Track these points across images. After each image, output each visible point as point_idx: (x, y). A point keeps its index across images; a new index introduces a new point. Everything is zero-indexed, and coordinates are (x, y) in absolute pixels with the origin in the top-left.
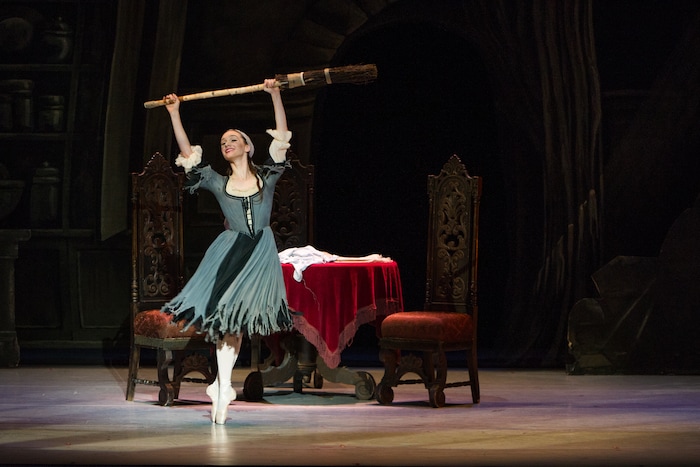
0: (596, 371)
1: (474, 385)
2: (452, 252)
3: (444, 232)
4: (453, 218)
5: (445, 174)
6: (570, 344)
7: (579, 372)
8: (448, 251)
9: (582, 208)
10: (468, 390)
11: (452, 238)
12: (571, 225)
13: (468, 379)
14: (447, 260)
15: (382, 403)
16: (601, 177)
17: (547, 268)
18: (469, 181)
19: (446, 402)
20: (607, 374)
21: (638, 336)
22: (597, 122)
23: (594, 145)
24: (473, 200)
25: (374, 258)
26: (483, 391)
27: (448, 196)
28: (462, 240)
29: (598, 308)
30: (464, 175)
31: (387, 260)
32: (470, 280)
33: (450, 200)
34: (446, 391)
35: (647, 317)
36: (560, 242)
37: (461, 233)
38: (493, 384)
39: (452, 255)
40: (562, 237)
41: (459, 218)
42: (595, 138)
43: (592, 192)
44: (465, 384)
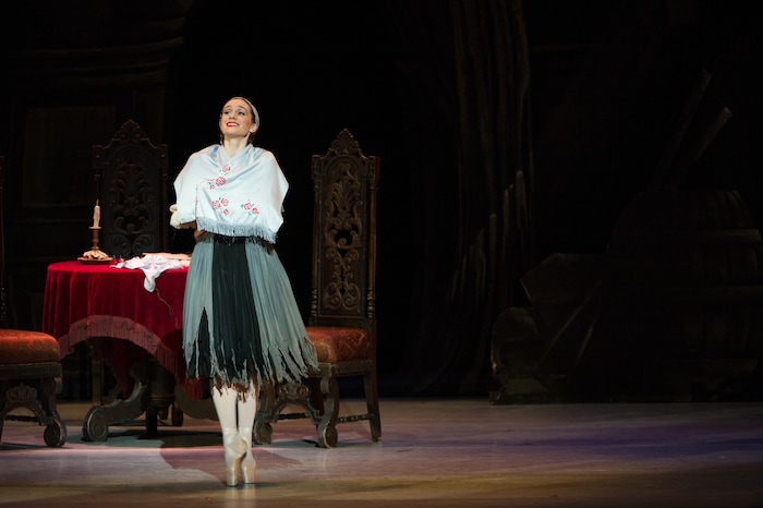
0: (527, 399)
1: (374, 418)
2: (343, 252)
3: (333, 227)
4: (345, 209)
5: (333, 154)
6: (494, 365)
7: (507, 401)
8: (339, 250)
9: (506, 194)
10: (366, 425)
11: (343, 234)
12: (493, 216)
14: (338, 263)
16: (531, 154)
17: (464, 270)
18: (363, 162)
20: (541, 403)
21: (581, 355)
22: (525, 85)
23: (522, 114)
24: (369, 185)
26: (384, 427)
27: (338, 181)
28: (355, 237)
29: (529, 320)
30: (357, 154)
32: (367, 286)
33: (340, 186)
34: (338, 427)
35: (591, 330)
36: (480, 237)
37: (355, 227)
38: (395, 417)
39: (343, 256)
40: (482, 231)
41: (352, 207)
42: (523, 106)
43: (520, 173)
44: (361, 418)
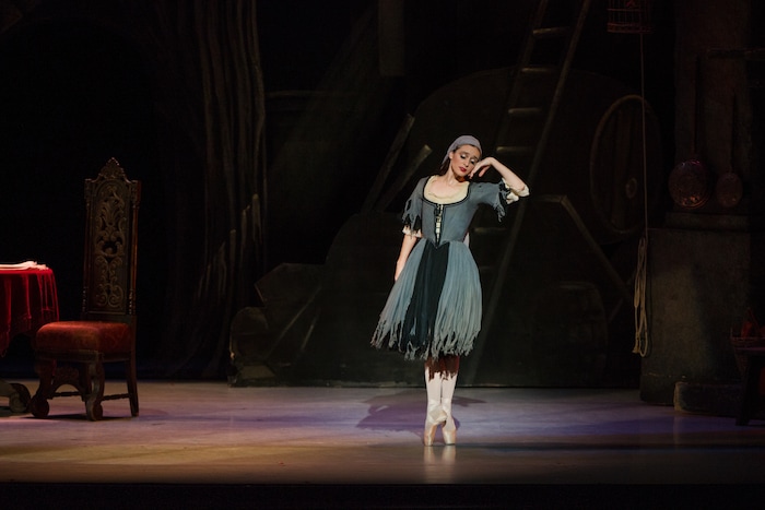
0: (259, 383)
1: (133, 396)
2: (109, 260)
3: (102, 239)
4: (111, 224)
5: (103, 178)
6: (232, 355)
7: (242, 384)
8: (107, 258)
9: (244, 213)
10: (126, 402)
11: (110, 244)
12: (233, 231)
13: (126, 392)
14: (105, 268)
15: (37, 417)
16: (265, 181)
17: (208, 274)
18: (127, 185)
19: (104, 415)
20: (271, 386)
21: (303, 346)
22: (261, 124)
23: (257, 147)
24: (132, 205)
25: (29, 264)
26: (142, 404)
27: (106, 201)
28: (120, 247)
29: (262, 318)
30: (123, 180)
31: (42, 267)
32: (129, 288)
33: (108, 205)
34: (104, 403)
35: (312, 327)
36: (222, 248)
37: (119, 239)
38: (152, 396)
39: (109, 262)
40: (224, 244)
41: (117, 223)
42: (258, 141)
43: (256, 197)
44: (123, 396)
